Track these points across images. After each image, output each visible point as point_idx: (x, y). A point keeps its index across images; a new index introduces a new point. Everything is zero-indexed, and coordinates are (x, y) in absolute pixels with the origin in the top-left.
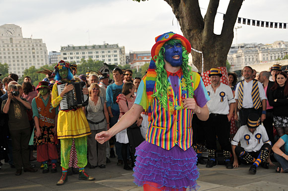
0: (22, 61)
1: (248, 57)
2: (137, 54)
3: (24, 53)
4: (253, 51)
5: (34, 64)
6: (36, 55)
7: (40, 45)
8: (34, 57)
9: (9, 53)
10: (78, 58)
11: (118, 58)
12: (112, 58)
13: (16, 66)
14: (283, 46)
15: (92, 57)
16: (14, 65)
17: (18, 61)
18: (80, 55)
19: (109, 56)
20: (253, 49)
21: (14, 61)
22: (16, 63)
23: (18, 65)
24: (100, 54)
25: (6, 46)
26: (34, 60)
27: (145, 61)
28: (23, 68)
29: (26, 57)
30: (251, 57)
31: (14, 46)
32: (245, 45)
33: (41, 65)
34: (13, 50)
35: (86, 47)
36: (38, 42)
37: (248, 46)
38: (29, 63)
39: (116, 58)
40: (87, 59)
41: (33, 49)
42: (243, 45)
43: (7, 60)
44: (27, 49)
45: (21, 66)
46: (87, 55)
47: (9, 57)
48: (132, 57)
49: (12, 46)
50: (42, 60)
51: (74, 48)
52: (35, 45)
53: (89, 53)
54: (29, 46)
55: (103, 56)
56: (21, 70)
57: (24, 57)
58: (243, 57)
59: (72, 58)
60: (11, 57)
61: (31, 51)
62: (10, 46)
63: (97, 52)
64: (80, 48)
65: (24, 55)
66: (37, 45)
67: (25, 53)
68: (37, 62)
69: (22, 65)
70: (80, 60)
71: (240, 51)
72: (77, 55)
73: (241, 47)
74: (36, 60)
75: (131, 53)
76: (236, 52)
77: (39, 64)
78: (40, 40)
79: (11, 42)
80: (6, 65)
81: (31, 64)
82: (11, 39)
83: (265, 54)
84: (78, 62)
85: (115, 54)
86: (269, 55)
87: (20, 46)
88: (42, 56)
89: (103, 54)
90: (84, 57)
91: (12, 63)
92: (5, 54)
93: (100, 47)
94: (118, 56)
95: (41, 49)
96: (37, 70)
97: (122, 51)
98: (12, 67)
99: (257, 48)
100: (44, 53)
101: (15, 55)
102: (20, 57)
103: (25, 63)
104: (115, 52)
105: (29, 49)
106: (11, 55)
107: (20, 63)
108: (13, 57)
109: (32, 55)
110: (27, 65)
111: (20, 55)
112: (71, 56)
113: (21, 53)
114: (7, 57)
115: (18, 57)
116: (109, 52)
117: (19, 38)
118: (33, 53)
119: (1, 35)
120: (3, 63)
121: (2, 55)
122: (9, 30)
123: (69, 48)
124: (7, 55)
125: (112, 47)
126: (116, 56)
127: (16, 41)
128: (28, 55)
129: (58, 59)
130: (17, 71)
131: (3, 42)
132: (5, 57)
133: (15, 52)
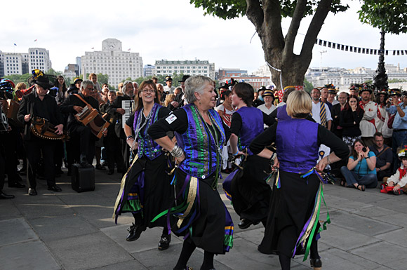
0: (120, 72)
1: (330, 80)
2: (226, 71)
3: (122, 65)
4: (335, 75)
5: (131, 75)
6: (133, 67)
7: (137, 59)
8: (131, 69)
9: (109, 65)
10: (170, 72)
12: (202, 73)
13: (115, 77)
14: (364, 72)
15: (183, 71)
16: (113, 76)
17: (117, 72)
18: (173, 69)
19: (200, 72)
20: (336, 73)
21: (113, 72)
22: (115, 74)
23: (117, 76)
24: (191, 69)
25: (107, 58)
26: (131, 72)
28: (120, 79)
29: (124, 69)
32: (329, 69)
33: (136, 78)
34: (113, 62)
35: (178, 62)
36: (135, 55)
37: (332, 70)
38: (126, 74)
40: (178, 73)
41: (131, 62)
42: (327, 69)
43: (108, 71)
44: (125, 61)
45: (118, 77)
46: (179, 69)
47: (109, 69)
48: (221, 73)
49: (113, 59)
50: (138, 72)
51: (167, 62)
52: (132, 58)
53: (181, 68)
54: (127, 59)
55: (194, 72)
57: (122, 69)
58: (326, 80)
59: (165, 72)
60: (111, 69)
61: (129, 64)
62: (111, 58)
63: (189, 68)
64: (173, 62)
65: (122, 67)
66: (134, 59)
67: (124, 65)
68: (133, 74)
69: (120, 76)
70: (172, 74)
71: (324, 74)
72: (170, 70)
73: (325, 70)
74: (133, 72)
75: (221, 69)
76: (320, 75)
77: (134, 76)
78: (137, 54)
79: (112, 55)
80: (106, 75)
82: (112, 52)
83: (347, 79)
85: (205, 69)
86: (351, 80)
87: (120, 58)
88: (138, 69)
89: (194, 69)
90: (176, 71)
91: (111, 74)
92: (106, 65)
93: (191, 62)
94: (208, 72)
95: (138, 62)
97: (212, 67)
98: (111, 77)
99: (340, 73)
100: (140, 66)
101: (115, 67)
103: (122, 75)
105: (127, 62)
107: (119, 74)
108: (113, 69)
109: (129, 67)
110: (124, 76)
111: (118, 67)
112: (164, 70)
113: (120, 65)
115: (117, 69)
116: (200, 68)
117: (119, 51)
118: (131, 65)
119: (104, 48)
120: (104, 74)
121: (104, 67)
122: (111, 45)
123: (163, 62)
124: (108, 67)
125: (203, 63)
126: (205, 72)
127: (116, 53)
128: (126, 67)
129: (152, 72)
130: (115, 81)
131: (105, 55)
132: (106, 69)
133: (115, 64)
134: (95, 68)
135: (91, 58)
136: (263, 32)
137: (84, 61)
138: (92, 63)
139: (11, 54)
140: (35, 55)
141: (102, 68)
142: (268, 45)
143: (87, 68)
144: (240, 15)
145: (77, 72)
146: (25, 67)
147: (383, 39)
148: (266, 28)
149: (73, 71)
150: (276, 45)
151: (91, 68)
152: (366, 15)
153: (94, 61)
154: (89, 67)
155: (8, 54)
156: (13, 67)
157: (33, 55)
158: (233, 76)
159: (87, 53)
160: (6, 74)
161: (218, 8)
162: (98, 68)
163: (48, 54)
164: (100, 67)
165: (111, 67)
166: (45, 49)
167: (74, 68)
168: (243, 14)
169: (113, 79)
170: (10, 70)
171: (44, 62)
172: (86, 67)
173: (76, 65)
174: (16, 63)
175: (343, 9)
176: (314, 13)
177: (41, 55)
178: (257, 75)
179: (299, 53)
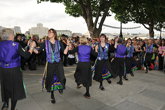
6: (46, 32)
11: (70, 34)
12: (68, 34)
14: (116, 35)
18: (59, 33)
20: (108, 35)
22: (41, 34)
25: (38, 29)
35: (61, 31)
40: (60, 34)
41: (46, 30)
43: (38, 33)
44: (44, 30)
45: (42, 35)
46: (61, 33)
48: (74, 34)
64: (59, 31)
65: (43, 32)
78: (48, 28)
79: (40, 28)
81: (45, 35)
83: (111, 36)
87: (42, 29)
89: (65, 33)
93: (65, 31)
97: (71, 32)
98: (40, 35)
101: (41, 32)
106: (40, 32)
107: (42, 34)
111: (42, 32)
117: (42, 27)
119: (37, 26)
120: (37, 34)
121: (37, 32)
122: (40, 25)
124: (38, 32)
125: (68, 31)
133: (41, 31)
136: (87, 21)
137: (31, 30)
140: (16, 29)
142: (89, 25)
144: (80, 16)
145: (29, 34)
147: (121, 25)
148: (88, 20)
150: (91, 25)
152: (117, 18)
153: (34, 30)
154: (33, 32)
158: (78, 35)
159: (32, 28)
161: (74, 14)
163: (20, 28)
164: (36, 32)
167: (28, 33)
168: (81, 16)
171: (19, 31)
175: (110, 15)
176: (102, 16)
177: (18, 29)
178: (85, 35)
179: (98, 28)
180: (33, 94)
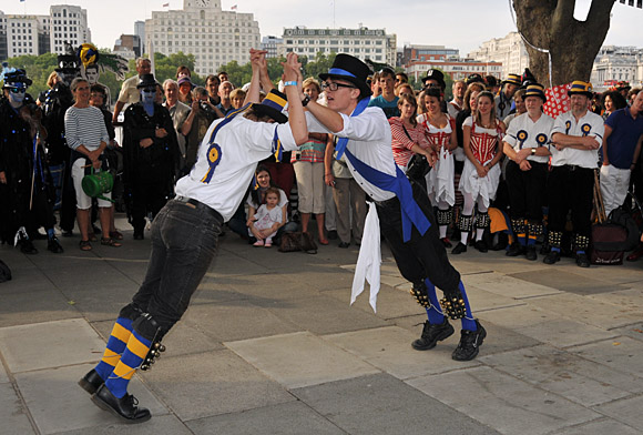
0: (217, 51)
1: (618, 72)
2: (417, 50)
3: (220, 38)
4: (628, 62)
5: (237, 57)
6: (241, 41)
7: (249, 25)
8: (237, 44)
9: (197, 37)
10: (312, 50)
11: (383, 54)
12: (372, 54)
13: (207, 60)
15: (337, 49)
16: (204, 57)
17: (211, 51)
18: (317, 46)
19: (368, 51)
20: (629, 58)
21: (204, 51)
22: (207, 54)
23: (210, 57)
24: (351, 46)
25: (193, 23)
26: (237, 51)
27: (432, 64)
28: (217, 64)
29: (224, 44)
30: (624, 72)
31: (207, 24)
32: (616, 49)
33: (247, 61)
34: (204, 31)
35: (327, 32)
36: (246, 18)
37: (621, 52)
38: (228, 54)
39: (379, 54)
40: (327, 53)
41: (237, 30)
42: (611, 49)
43: (194, 48)
44: (227, 30)
45: (214, 60)
46: (327, 46)
47: (197, 43)
48: (409, 54)
49: (203, 24)
51: (306, 32)
52: (240, 24)
53: (332, 43)
54: (230, 25)
55: (357, 51)
56: (215, 68)
57: (220, 44)
58: (610, 71)
59: (301, 50)
60: (200, 44)
61: (234, 34)
62: (200, 24)
63: (347, 43)
64: (316, 32)
65: (220, 40)
66: (243, 25)
67: (224, 37)
68: (241, 54)
69: (217, 57)
70: (315, 54)
71: (605, 59)
72: (311, 46)
74: (240, 50)
75: (408, 47)
76: (598, 60)
77: (244, 57)
78: (250, 16)
79: (202, 17)
80: (191, 56)
81: (231, 57)
82: (202, 11)
84: (311, 57)
85: (379, 47)
87: (216, 24)
88: (250, 45)
89: (357, 46)
90: (322, 50)
91: (201, 54)
92: (190, 37)
93: (352, 32)
94: (384, 50)
95: (250, 32)
96: (240, 69)
97: (391, 42)
98: (200, 60)
99: (636, 57)
100: (254, 38)
101: (207, 40)
102: (214, 44)
103: (221, 56)
104: (379, 43)
105: (231, 31)
107: (214, 54)
108: (204, 44)
109: (234, 41)
110: (224, 57)
111: (214, 40)
112: (301, 46)
113: (217, 37)
114: (194, 44)
115: (211, 44)
116: (368, 43)
117: (216, 11)
118: (237, 37)
119: (187, 4)
120: (186, 54)
121: (187, 40)
123: (297, 32)
124: (194, 40)
125: (374, 33)
126: (379, 51)
127: (210, 15)
128: (227, 41)
129: (278, 51)
130: (208, 67)
131: (189, 17)
132: (190, 43)
133: (207, 34)
134: (170, 43)
135: (163, 23)
137: (149, 30)
138: (166, 33)
139: (20, 17)
140: (62, 19)
141: (184, 43)
143: (156, 43)
145: (137, 51)
146: (44, 41)
149: (129, 48)
151: (163, 43)
153: (170, 29)
154: (160, 40)
155: (15, 17)
156: (22, 41)
157: (57, 19)
158: (432, 60)
159: (155, 14)
160: (11, 54)
162: (177, 43)
163: (85, 16)
164: (180, 40)
165: (200, 40)
166: (79, 8)
167: (132, 43)
169: (204, 64)
170: (17, 47)
171: (77, 32)
172: (154, 39)
173: (135, 37)
174: (27, 34)
177: (73, 19)
178: (479, 59)
179: (584, 19)
180: (200, 421)
